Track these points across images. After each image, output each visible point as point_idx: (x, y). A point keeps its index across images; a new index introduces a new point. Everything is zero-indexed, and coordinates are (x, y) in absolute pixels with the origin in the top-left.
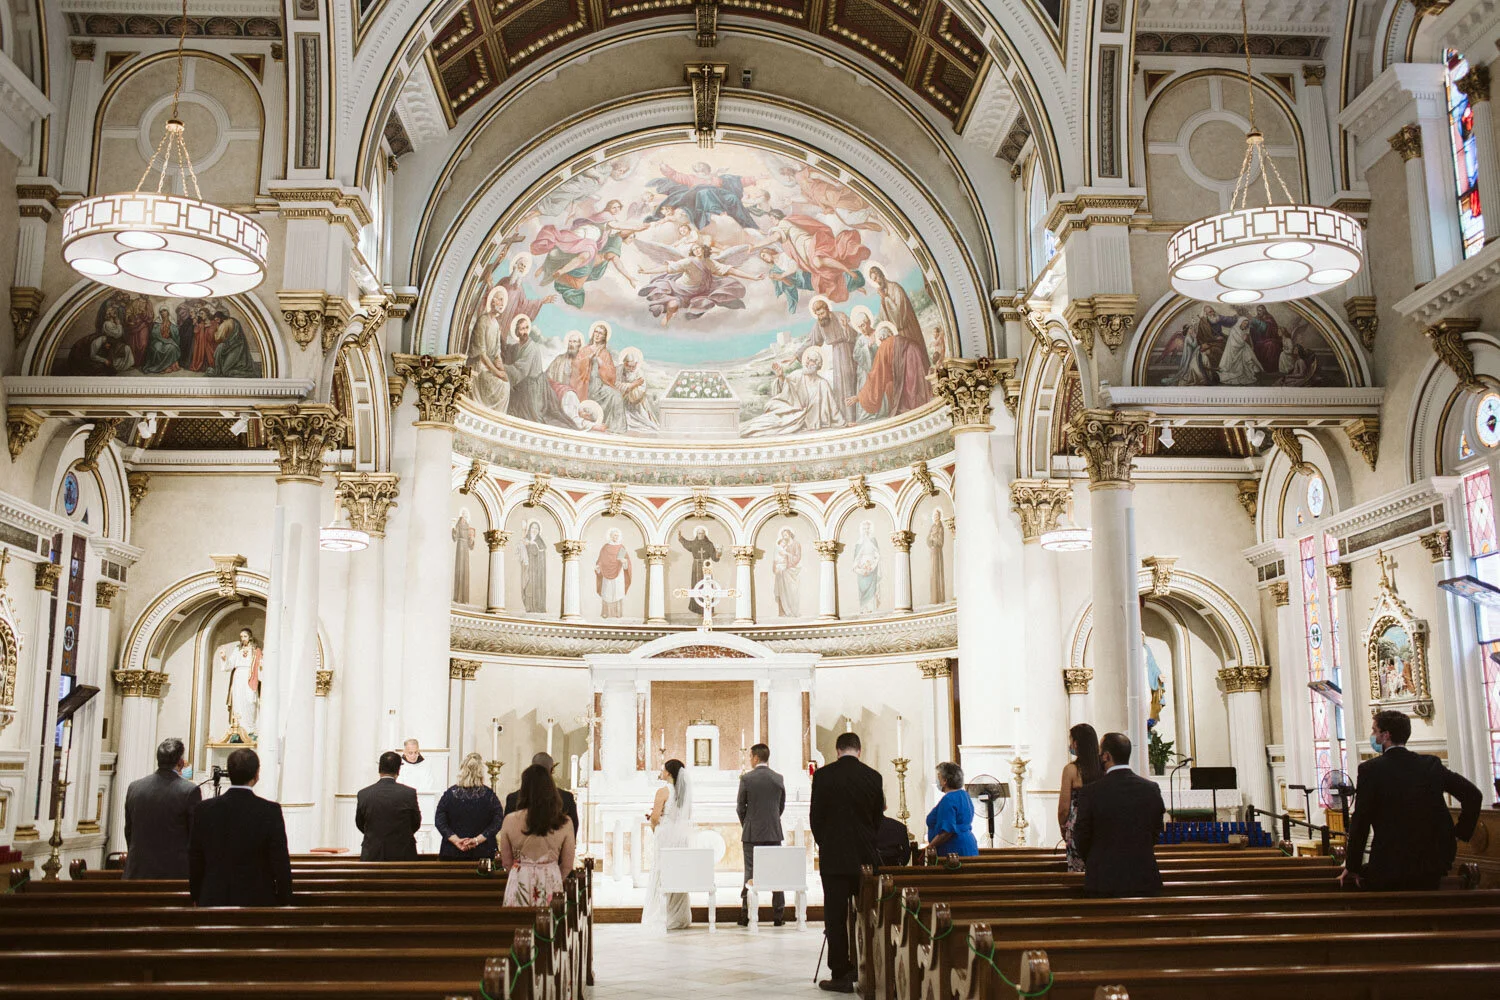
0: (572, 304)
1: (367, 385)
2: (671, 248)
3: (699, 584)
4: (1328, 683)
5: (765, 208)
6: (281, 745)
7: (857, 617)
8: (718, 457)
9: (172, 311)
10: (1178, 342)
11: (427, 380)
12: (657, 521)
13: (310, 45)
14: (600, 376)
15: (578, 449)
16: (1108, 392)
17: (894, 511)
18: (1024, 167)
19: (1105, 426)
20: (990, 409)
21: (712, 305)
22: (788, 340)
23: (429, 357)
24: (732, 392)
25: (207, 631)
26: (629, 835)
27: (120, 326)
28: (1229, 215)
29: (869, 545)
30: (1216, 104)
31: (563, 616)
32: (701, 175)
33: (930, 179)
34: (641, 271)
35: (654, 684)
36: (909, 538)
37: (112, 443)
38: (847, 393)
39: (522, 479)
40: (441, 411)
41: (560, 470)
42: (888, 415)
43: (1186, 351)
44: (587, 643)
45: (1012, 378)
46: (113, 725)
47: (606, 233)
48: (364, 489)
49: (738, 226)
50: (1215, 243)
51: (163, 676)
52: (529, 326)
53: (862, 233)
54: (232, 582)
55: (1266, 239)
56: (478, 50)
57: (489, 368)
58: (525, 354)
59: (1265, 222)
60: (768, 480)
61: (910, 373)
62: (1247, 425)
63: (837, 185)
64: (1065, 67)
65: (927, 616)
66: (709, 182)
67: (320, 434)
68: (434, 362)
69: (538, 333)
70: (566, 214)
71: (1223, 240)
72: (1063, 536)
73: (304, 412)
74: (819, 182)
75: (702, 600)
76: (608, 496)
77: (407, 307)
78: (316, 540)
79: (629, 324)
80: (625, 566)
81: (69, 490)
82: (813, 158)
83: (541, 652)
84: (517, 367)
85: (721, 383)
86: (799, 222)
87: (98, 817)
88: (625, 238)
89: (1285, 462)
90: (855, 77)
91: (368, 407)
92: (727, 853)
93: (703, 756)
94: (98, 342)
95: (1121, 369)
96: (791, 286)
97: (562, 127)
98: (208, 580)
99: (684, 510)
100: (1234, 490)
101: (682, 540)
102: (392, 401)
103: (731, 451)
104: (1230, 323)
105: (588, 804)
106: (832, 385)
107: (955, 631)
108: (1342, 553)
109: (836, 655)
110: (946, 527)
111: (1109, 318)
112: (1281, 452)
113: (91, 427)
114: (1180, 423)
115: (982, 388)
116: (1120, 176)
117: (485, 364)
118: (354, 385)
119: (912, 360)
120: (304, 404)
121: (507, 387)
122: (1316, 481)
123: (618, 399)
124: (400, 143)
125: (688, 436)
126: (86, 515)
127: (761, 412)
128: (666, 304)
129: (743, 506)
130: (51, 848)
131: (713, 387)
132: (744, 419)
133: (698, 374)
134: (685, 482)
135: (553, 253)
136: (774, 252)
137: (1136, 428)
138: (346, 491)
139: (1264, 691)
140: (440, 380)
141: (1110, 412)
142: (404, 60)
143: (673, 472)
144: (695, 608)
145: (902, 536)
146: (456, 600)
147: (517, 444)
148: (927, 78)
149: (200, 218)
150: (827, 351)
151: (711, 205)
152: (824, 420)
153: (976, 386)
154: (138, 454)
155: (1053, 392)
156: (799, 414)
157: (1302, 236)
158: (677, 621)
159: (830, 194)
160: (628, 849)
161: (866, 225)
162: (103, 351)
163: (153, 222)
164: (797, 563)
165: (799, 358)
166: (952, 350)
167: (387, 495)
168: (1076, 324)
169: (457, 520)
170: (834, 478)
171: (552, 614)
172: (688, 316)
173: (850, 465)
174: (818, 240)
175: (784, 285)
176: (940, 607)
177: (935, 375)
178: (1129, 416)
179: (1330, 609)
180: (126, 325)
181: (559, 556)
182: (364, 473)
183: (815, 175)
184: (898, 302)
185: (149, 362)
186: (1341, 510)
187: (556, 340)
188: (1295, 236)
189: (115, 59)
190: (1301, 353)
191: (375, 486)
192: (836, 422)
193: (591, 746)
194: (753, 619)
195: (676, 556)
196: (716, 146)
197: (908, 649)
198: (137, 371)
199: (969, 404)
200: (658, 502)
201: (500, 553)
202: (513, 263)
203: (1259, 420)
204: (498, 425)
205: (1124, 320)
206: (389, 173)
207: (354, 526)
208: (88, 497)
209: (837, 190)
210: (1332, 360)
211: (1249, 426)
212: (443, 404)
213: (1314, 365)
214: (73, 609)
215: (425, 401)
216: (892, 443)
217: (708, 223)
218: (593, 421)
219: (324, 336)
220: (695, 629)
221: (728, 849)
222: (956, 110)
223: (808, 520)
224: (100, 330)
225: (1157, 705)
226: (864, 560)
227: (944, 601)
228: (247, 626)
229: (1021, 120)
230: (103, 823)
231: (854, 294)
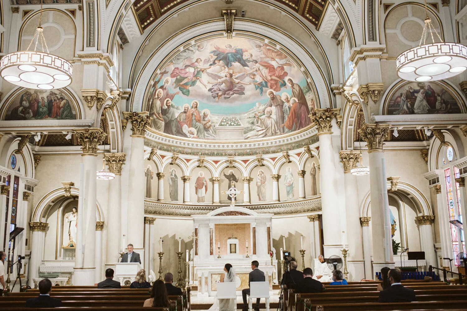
0: (185, 94)
1: (114, 122)
2: (219, 74)
3: (230, 189)
4: (457, 221)
5: (251, 60)
6: (84, 247)
7: (286, 201)
8: (237, 146)
9: (45, 98)
10: (399, 99)
11: (135, 121)
12: (216, 169)
13: (91, 4)
14: (195, 119)
15: (188, 144)
16: (374, 118)
17: (298, 163)
18: (341, 41)
19: (373, 129)
20: (331, 126)
21: (233, 94)
22: (260, 105)
23: (135, 113)
24: (241, 124)
25: (61, 208)
26: (207, 278)
27: (28, 103)
28: (419, 47)
29: (290, 176)
30: (410, 14)
31: (184, 202)
32: (228, 49)
33: (308, 47)
34: (209, 83)
35: (216, 225)
36: (303, 173)
37: (27, 144)
38: (281, 122)
39: (169, 155)
40: (140, 131)
41: (182, 152)
42: (295, 130)
43: (402, 102)
44: (192, 211)
45: (339, 115)
46: (29, 241)
47: (196, 70)
48: (114, 159)
49: (242, 66)
50: (414, 58)
51: (47, 224)
52: (171, 102)
53: (285, 67)
54: (70, 192)
55: (434, 56)
56: (150, 7)
57: (157, 117)
58: (169, 112)
59: (433, 49)
60: (254, 154)
61: (303, 115)
62: (425, 128)
63: (275, 50)
64: (355, 3)
65: (311, 200)
66: (231, 51)
67: (96, 139)
68: (137, 114)
69: (174, 105)
70: (182, 64)
71: (417, 57)
72: (359, 170)
73: (90, 131)
74: (269, 49)
75: (231, 195)
76: (199, 160)
77: (128, 96)
78: (95, 176)
79: (205, 101)
80: (205, 184)
81: (13, 160)
82: (267, 41)
83: (177, 215)
84: (166, 116)
85: (237, 120)
86: (263, 64)
87: (24, 273)
88: (203, 71)
89: (438, 142)
90: (281, 12)
91: (115, 130)
92: (241, 284)
93: (233, 250)
94: (21, 109)
95: (378, 109)
96: (261, 87)
97: (180, 33)
98: (61, 191)
99: (225, 165)
100: (420, 153)
101: (225, 175)
102: (123, 128)
103: (241, 144)
104: (417, 92)
105: (193, 267)
106: (275, 120)
107: (321, 205)
108: (461, 173)
109: (279, 214)
110: (317, 168)
111: (374, 91)
112: (437, 139)
113: (20, 138)
114: (401, 128)
115: (328, 119)
116: (376, 41)
117: (156, 115)
118: (110, 123)
119: (303, 111)
120: (91, 128)
121: (163, 123)
122: (450, 149)
123: (202, 127)
124: (124, 40)
125: (226, 139)
126: (19, 169)
127: (251, 130)
128: (217, 94)
129: (245, 163)
130: (7, 284)
131: (234, 122)
132: (245, 133)
133: (229, 118)
134: (225, 155)
135: (178, 77)
136: (254, 75)
137: (384, 130)
138: (107, 159)
139: (433, 224)
140: (139, 120)
141: (375, 125)
142: (123, 9)
143: (221, 152)
144: (230, 198)
145: (301, 172)
146: (147, 197)
147: (167, 143)
148: (306, 11)
149: (48, 60)
150: (274, 109)
151: (232, 59)
152: (273, 132)
153: (326, 118)
154: (37, 148)
155: (354, 119)
156: (264, 131)
157: (447, 54)
158: (223, 203)
159: (273, 54)
160: (206, 283)
161: (286, 64)
162: (22, 112)
163: (31, 62)
164: (265, 182)
165: (264, 111)
166: (317, 106)
167: (122, 161)
168: (362, 94)
169: (147, 169)
170: (277, 152)
171: (180, 201)
172: (225, 98)
173: (282, 148)
174: (269, 70)
175: (258, 86)
176: (315, 197)
177: (311, 115)
178: (382, 126)
179: (457, 194)
180: (30, 103)
181: (182, 181)
182: (113, 153)
183: (268, 47)
184: (298, 90)
185: (38, 115)
186: (460, 158)
187: (180, 107)
188: (445, 54)
189: (26, 13)
190: (444, 102)
191: (117, 157)
192: (277, 133)
193: (194, 246)
194: (250, 202)
195: (222, 181)
196: (233, 38)
197: (304, 211)
198: (34, 118)
199: (324, 125)
200: (216, 162)
201: (162, 181)
202: (164, 81)
203: (429, 126)
204: (160, 136)
205: (379, 92)
206: (121, 50)
207: (110, 171)
208: (20, 163)
209: (276, 52)
210: (456, 104)
211: (426, 129)
212: (140, 129)
213: (449, 106)
214: (15, 201)
215: (134, 128)
216: (297, 140)
217: (231, 65)
218: (193, 135)
219: (97, 104)
220: (230, 206)
221: (242, 282)
222: (317, 22)
223: (268, 167)
224: (21, 104)
225: (393, 230)
226: (288, 181)
227: (316, 194)
228: (75, 207)
229: (340, 24)
230: (26, 275)
231: (283, 89)
